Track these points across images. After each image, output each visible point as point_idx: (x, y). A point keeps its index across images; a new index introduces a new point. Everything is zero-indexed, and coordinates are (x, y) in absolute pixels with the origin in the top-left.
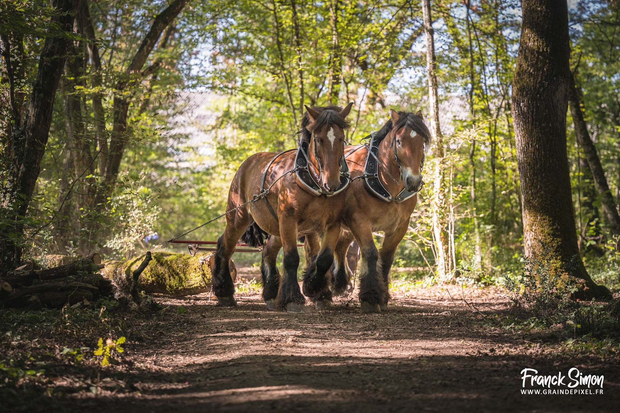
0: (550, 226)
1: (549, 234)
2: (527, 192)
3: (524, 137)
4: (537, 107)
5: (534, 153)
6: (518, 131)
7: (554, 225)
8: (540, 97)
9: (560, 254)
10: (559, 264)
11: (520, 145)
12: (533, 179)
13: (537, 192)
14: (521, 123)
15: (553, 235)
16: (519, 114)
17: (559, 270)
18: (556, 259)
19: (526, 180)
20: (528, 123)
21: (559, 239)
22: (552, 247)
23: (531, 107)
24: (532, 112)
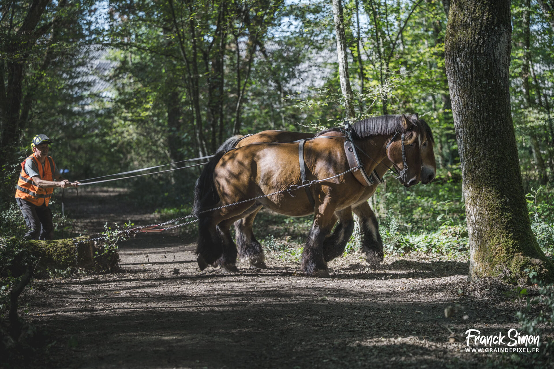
0: (498, 198)
1: (497, 209)
2: (468, 161)
3: (462, 97)
4: (477, 63)
5: (475, 115)
6: (454, 91)
7: (502, 197)
8: (480, 50)
9: (512, 231)
10: (510, 243)
11: (457, 106)
12: (475, 145)
13: (481, 160)
14: (458, 81)
15: (501, 209)
16: (455, 72)
17: (511, 250)
18: (507, 237)
19: (466, 146)
20: (467, 80)
21: (509, 214)
22: (502, 223)
23: (470, 62)
24: (471, 68)
